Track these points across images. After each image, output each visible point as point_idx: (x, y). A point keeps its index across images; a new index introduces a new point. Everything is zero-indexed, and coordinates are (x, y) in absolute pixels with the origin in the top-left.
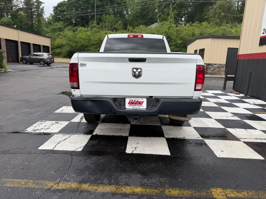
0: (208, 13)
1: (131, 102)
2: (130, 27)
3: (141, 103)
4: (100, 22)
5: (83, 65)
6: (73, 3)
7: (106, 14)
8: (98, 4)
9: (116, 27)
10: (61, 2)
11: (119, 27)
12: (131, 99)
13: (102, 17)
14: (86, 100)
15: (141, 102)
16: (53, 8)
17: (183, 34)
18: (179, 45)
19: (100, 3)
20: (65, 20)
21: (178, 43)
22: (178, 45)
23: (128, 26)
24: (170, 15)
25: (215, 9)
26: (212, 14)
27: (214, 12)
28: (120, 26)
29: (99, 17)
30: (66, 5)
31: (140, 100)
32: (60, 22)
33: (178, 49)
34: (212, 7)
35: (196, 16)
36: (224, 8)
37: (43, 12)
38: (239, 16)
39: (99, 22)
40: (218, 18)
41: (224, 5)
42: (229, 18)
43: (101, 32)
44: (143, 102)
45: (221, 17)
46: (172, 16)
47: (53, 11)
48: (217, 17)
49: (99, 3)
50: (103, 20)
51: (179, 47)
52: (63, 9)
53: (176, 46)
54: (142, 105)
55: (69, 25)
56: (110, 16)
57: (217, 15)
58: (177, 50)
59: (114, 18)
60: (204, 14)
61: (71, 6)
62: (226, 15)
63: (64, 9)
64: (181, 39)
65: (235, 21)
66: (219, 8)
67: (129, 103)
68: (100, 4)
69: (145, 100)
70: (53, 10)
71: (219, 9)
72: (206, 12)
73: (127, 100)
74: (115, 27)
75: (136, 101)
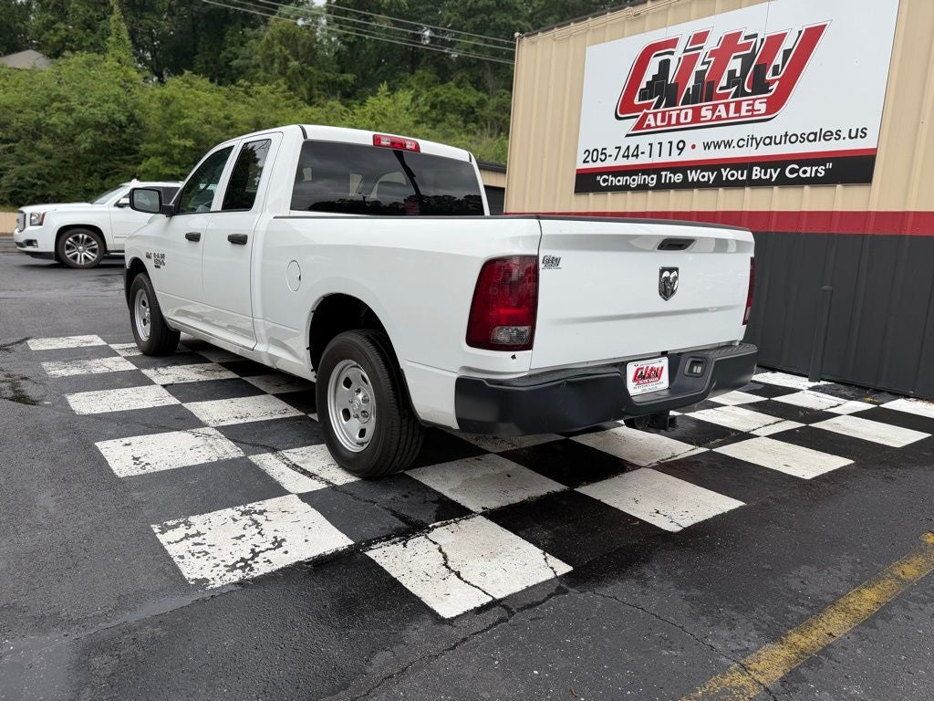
0: (243, 51)
1: (640, 373)
5: (553, 262)
12: (640, 364)
14: (559, 385)
15: (658, 369)
17: (193, 118)
18: (179, 153)
21: (175, 146)
22: (177, 157)
24: (114, 32)
25: (268, 41)
26: (258, 57)
27: (265, 53)
31: (656, 364)
33: (179, 171)
34: (256, 31)
35: (196, 53)
36: (297, 45)
38: (341, 79)
40: (282, 73)
41: (294, 35)
42: (315, 80)
44: (662, 368)
45: (289, 72)
46: (123, 40)
48: (276, 71)
51: (178, 163)
53: (166, 158)
54: (660, 380)
57: (276, 65)
58: (174, 173)
60: (230, 52)
62: (303, 69)
64: (186, 134)
65: (334, 94)
66: (281, 42)
67: (635, 380)
69: (664, 362)
71: (280, 46)
72: (234, 46)
73: (631, 370)
75: (650, 368)
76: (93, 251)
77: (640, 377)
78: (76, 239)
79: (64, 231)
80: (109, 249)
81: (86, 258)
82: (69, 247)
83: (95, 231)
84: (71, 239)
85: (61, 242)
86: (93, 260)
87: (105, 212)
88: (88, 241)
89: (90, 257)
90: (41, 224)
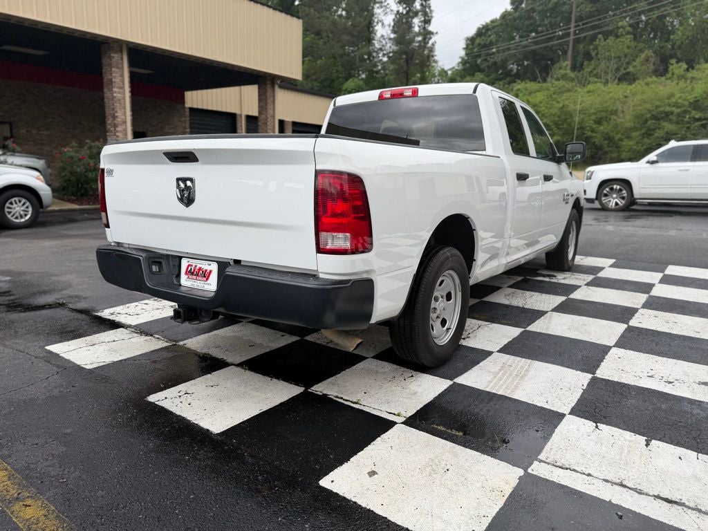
1: (189, 269)
2: (681, 64)
3: (206, 275)
4: (585, 63)
6: (515, 21)
7: (606, 35)
8: (583, 13)
9: (631, 69)
10: (484, 24)
11: (640, 70)
12: (190, 261)
13: (591, 47)
15: (206, 271)
16: (465, 41)
19: (591, 8)
20: (489, 67)
23: (672, 64)
28: (644, 67)
29: (584, 48)
30: (496, 30)
31: (205, 266)
32: (477, 74)
37: (433, 56)
39: (583, 62)
43: (576, 91)
44: (211, 271)
47: (464, 49)
49: (589, 8)
50: (593, 54)
52: (488, 41)
54: (208, 282)
55: (497, 80)
56: (619, 39)
59: (633, 44)
61: (509, 29)
63: (491, 41)
67: (186, 273)
68: (592, 10)
69: (214, 267)
70: (465, 46)
74: (628, 70)
75: (198, 267)
76: (623, 198)
77: (190, 272)
78: (612, 189)
79: (604, 183)
80: (636, 196)
81: (617, 204)
82: (606, 195)
83: (626, 183)
84: (607, 189)
85: (601, 190)
86: (621, 205)
87: (637, 168)
88: (620, 190)
89: (619, 203)
90: (590, 179)
